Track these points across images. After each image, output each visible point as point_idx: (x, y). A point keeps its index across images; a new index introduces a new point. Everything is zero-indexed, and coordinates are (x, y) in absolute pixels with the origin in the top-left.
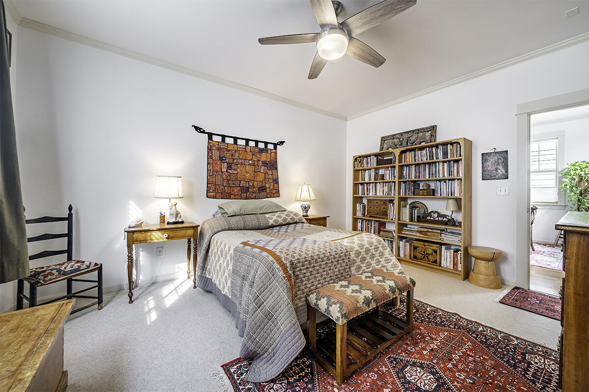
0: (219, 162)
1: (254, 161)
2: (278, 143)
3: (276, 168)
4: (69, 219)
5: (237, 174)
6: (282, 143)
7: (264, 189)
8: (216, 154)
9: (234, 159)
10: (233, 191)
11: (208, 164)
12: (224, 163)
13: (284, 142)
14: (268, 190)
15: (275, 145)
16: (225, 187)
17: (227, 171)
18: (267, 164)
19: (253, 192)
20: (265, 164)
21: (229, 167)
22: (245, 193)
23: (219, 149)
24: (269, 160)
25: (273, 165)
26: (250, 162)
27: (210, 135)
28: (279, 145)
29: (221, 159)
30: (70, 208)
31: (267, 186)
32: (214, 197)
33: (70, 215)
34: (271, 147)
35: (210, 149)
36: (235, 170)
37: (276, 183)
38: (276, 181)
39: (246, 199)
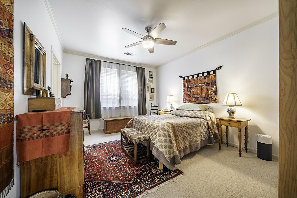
0: (187, 88)
1: (201, 84)
2: (217, 69)
3: (216, 85)
4: (158, 106)
5: (194, 92)
6: (220, 68)
7: (207, 98)
8: (186, 85)
9: (192, 85)
10: (192, 99)
11: (183, 89)
12: (189, 88)
13: (222, 66)
14: (210, 99)
15: (215, 71)
16: (189, 98)
17: (190, 91)
18: (210, 83)
19: (201, 100)
20: (208, 84)
21: (191, 89)
22: (197, 100)
23: (187, 82)
24: (211, 81)
25: (214, 84)
26: (199, 85)
27: (184, 78)
28: (218, 69)
29: (188, 86)
30: (158, 104)
31: (210, 96)
32: (186, 102)
33: (158, 105)
34: (212, 73)
35: (184, 83)
36: (193, 90)
37: (215, 94)
38: (216, 93)
39: (198, 103)
